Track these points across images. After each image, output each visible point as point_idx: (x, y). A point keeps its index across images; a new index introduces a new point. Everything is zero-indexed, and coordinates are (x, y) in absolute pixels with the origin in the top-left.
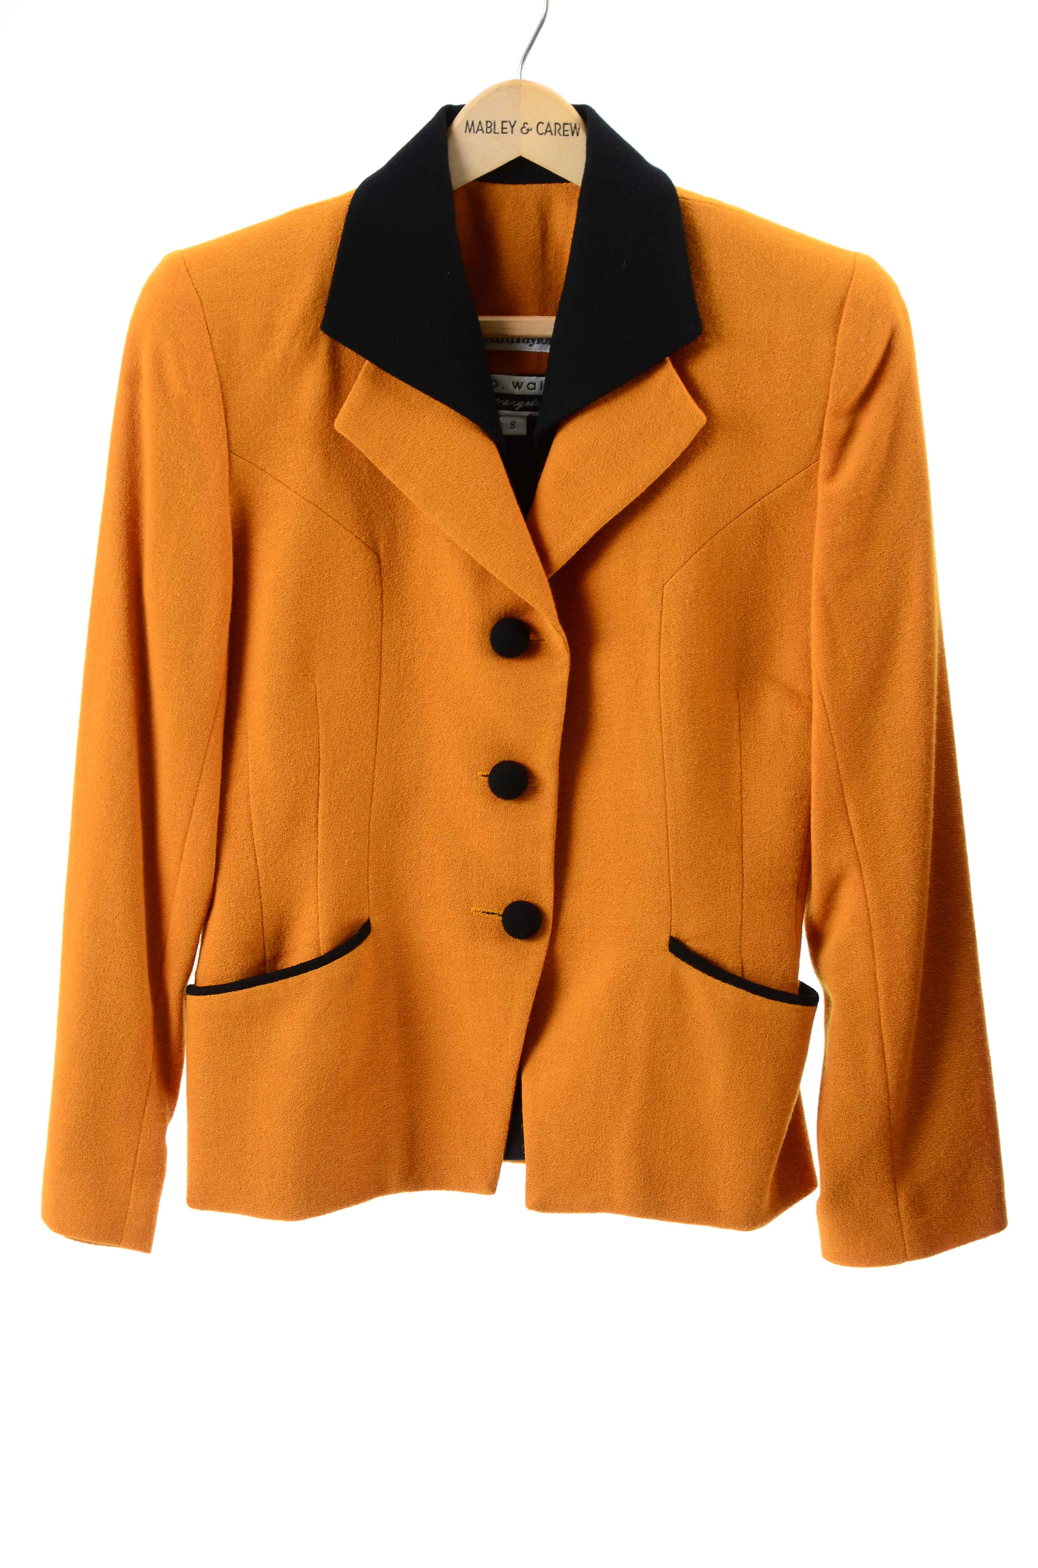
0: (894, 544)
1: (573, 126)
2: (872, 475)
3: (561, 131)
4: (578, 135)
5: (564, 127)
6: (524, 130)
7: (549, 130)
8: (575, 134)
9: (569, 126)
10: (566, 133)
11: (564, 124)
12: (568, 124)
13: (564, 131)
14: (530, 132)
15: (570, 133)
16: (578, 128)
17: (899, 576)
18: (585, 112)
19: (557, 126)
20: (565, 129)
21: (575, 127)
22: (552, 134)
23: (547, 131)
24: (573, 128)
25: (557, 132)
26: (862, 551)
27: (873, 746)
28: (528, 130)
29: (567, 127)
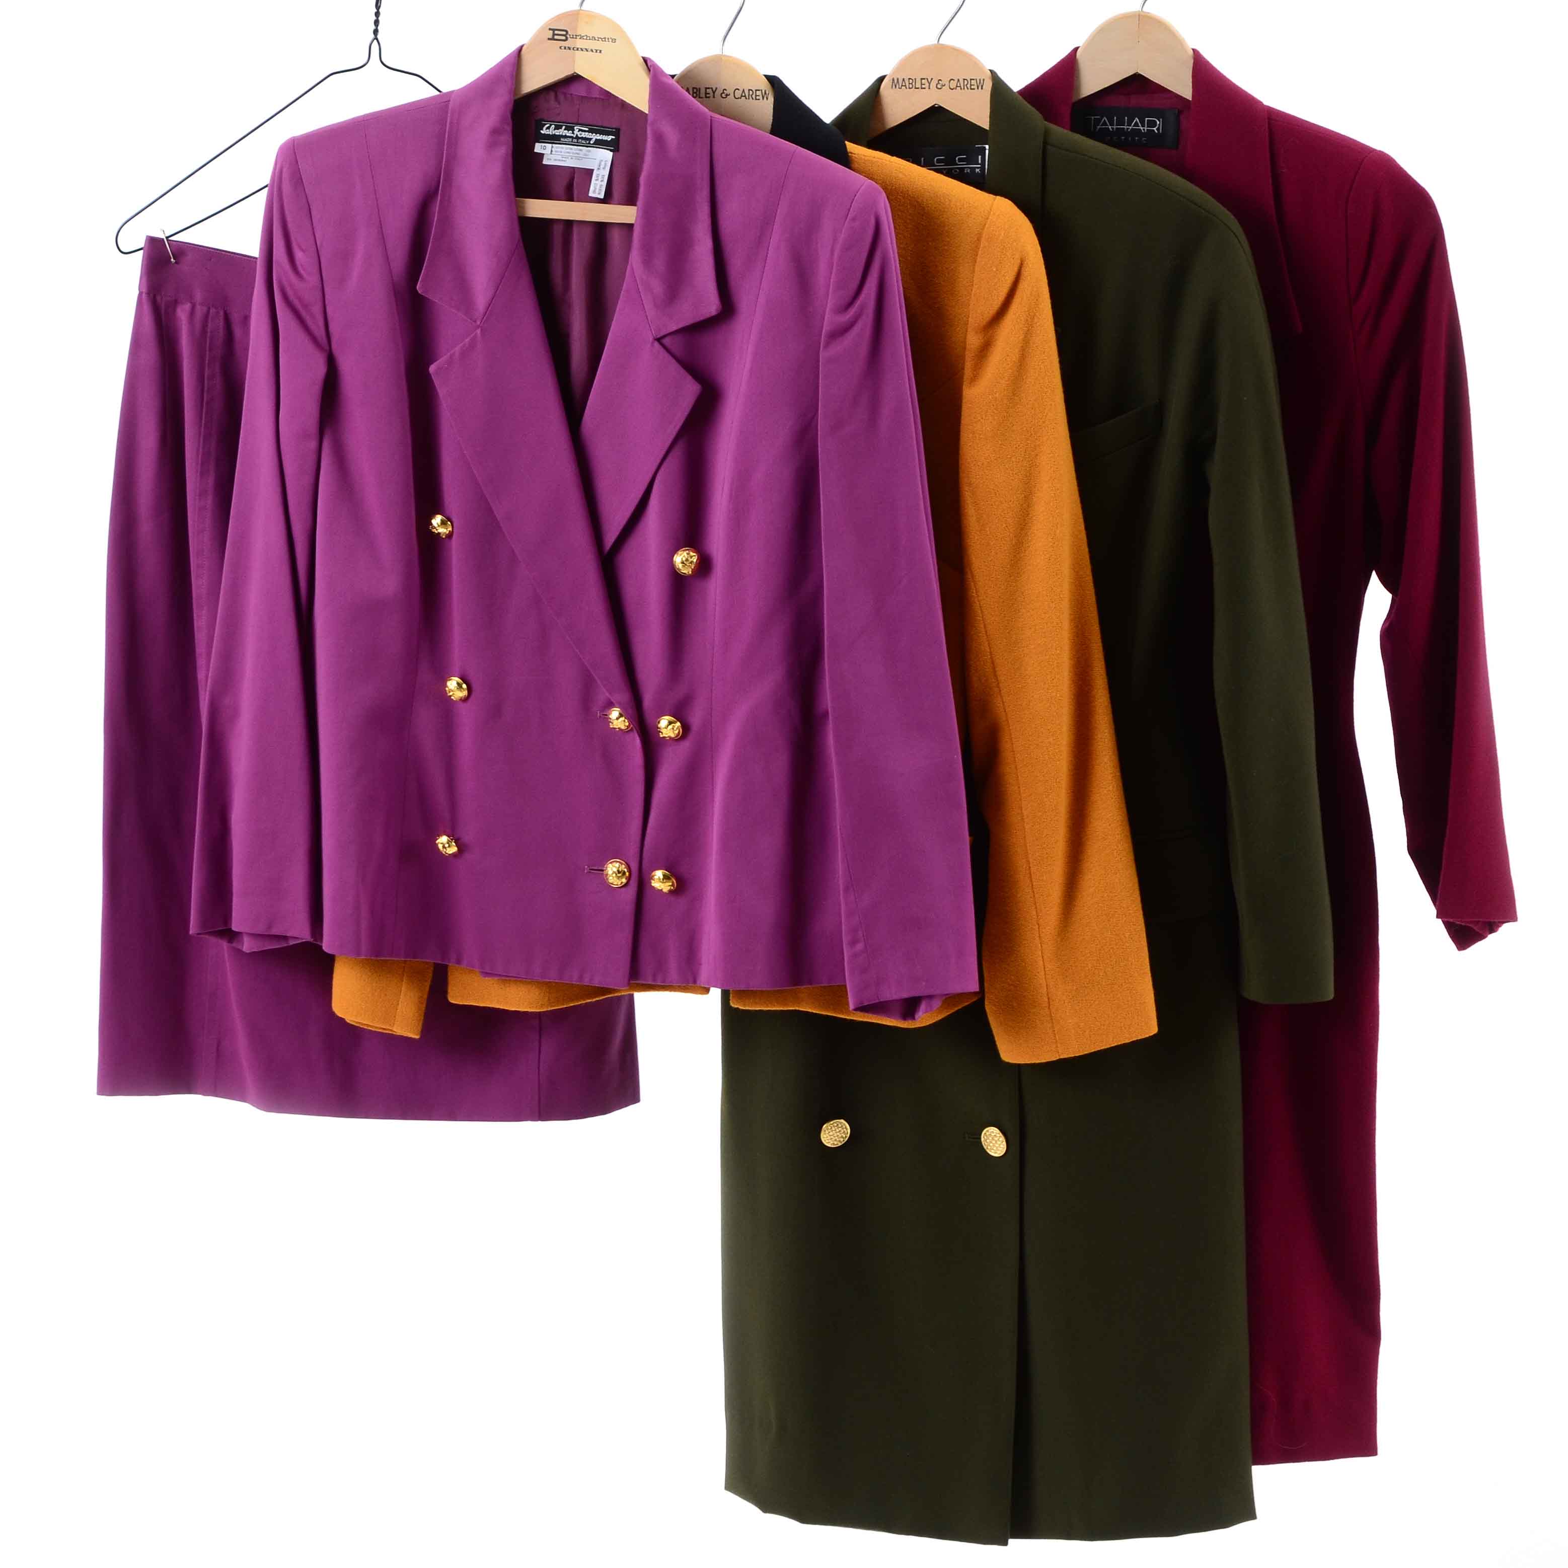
0: (1027, 439)
1: (763, 91)
2: (1006, 381)
3: (754, 96)
4: (767, 99)
5: (756, 93)
6: (724, 95)
7: (744, 95)
8: (765, 98)
9: (760, 92)
10: (758, 97)
11: (756, 90)
12: (759, 90)
13: (756, 96)
14: (728, 97)
15: (761, 97)
16: (767, 92)
17: (1032, 466)
18: (774, 81)
19: (751, 92)
20: (757, 94)
21: (765, 93)
22: (746, 98)
23: (742, 96)
24: (763, 94)
25: (750, 97)
26: (1001, 445)
27: (1014, 611)
28: (727, 95)
29: (758, 93)
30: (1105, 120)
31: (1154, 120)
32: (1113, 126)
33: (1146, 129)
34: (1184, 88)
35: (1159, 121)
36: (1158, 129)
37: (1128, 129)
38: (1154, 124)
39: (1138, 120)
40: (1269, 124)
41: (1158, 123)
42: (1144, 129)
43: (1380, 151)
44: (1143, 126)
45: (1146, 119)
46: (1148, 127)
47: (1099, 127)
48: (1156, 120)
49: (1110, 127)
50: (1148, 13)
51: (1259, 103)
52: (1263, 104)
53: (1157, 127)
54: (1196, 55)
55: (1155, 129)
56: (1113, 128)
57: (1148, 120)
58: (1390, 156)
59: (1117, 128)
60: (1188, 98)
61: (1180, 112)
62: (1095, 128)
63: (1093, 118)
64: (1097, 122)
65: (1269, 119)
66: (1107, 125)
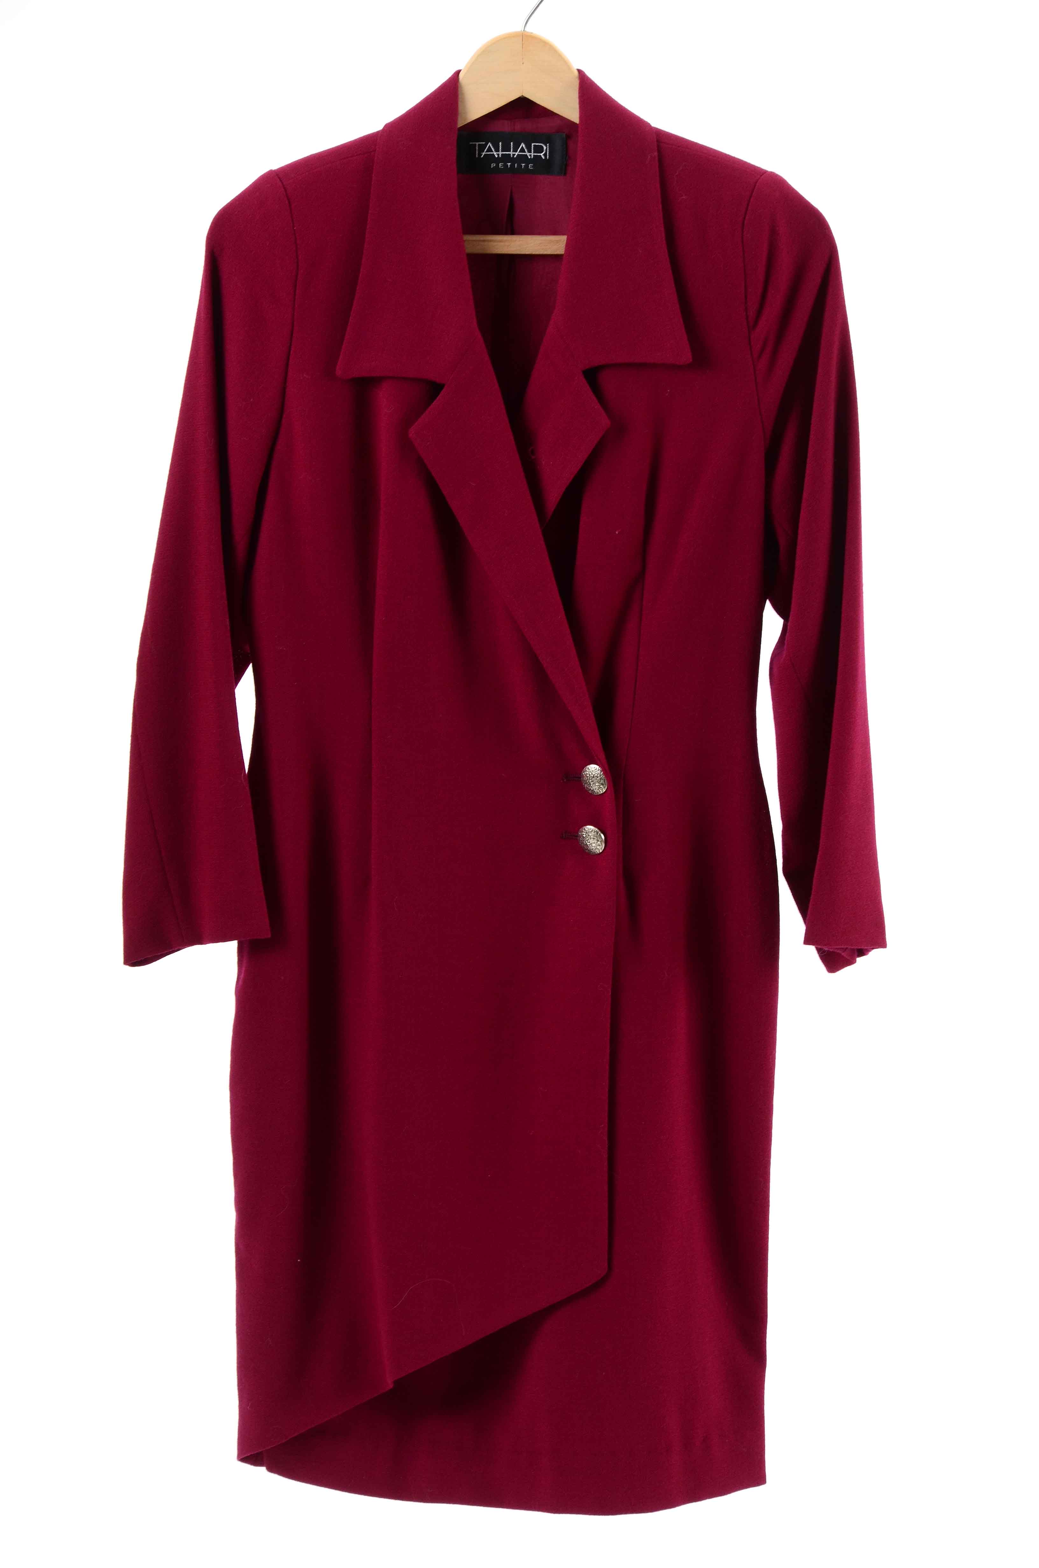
30: (489, 146)
31: (541, 145)
32: (499, 152)
33: (532, 154)
34: (570, 111)
35: (547, 146)
36: (545, 155)
37: (514, 155)
38: (540, 149)
39: (524, 146)
40: (658, 146)
41: (545, 148)
42: (531, 155)
43: (772, 172)
44: (530, 151)
45: (533, 144)
46: (534, 153)
47: (484, 153)
48: (543, 145)
49: (495, 153)
50: (532, 33)
51: (647, 125)
52: (651, 126)
53: (543, 153)
54: (581, 75)
55: (541, 154)
56: (498, 155)
57: (534, 145)
58: (782, 178)
59: (502, 154)
60: (575, 121)
61: (568, 137)
62: (480, 155)
63: (477, 143)
64: (482, 148)
65: (657, 141)
66: (493, 152)
